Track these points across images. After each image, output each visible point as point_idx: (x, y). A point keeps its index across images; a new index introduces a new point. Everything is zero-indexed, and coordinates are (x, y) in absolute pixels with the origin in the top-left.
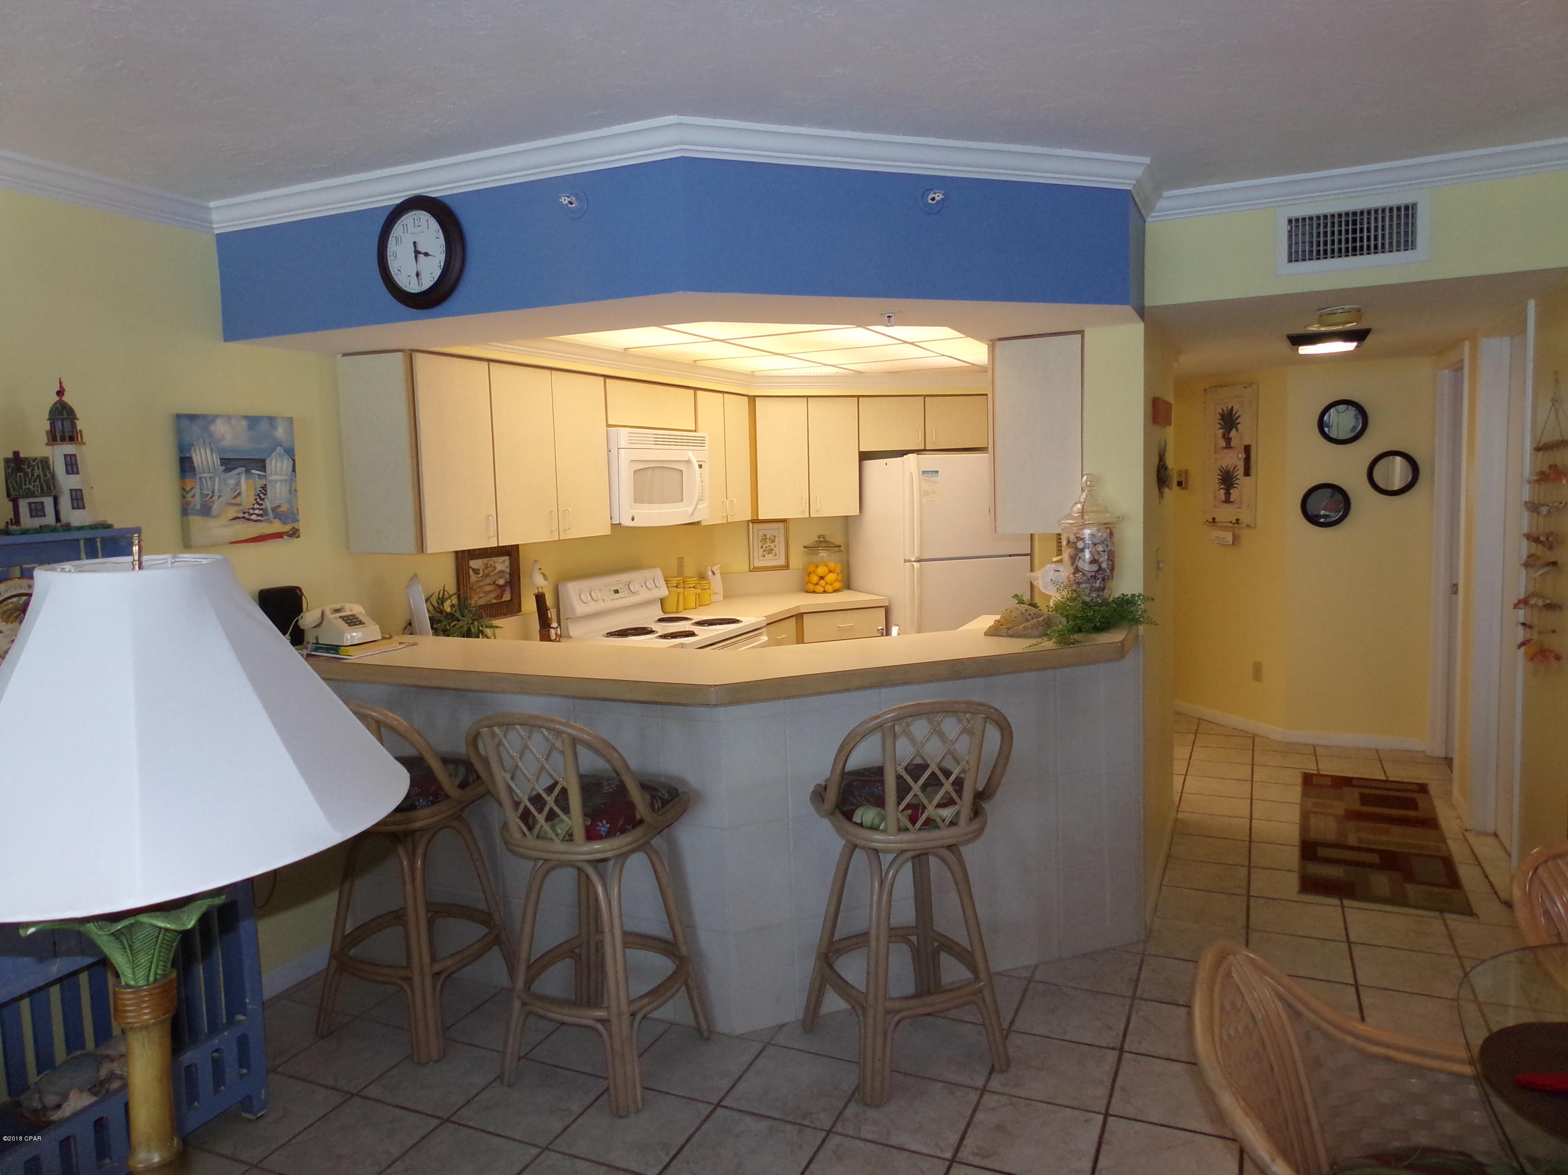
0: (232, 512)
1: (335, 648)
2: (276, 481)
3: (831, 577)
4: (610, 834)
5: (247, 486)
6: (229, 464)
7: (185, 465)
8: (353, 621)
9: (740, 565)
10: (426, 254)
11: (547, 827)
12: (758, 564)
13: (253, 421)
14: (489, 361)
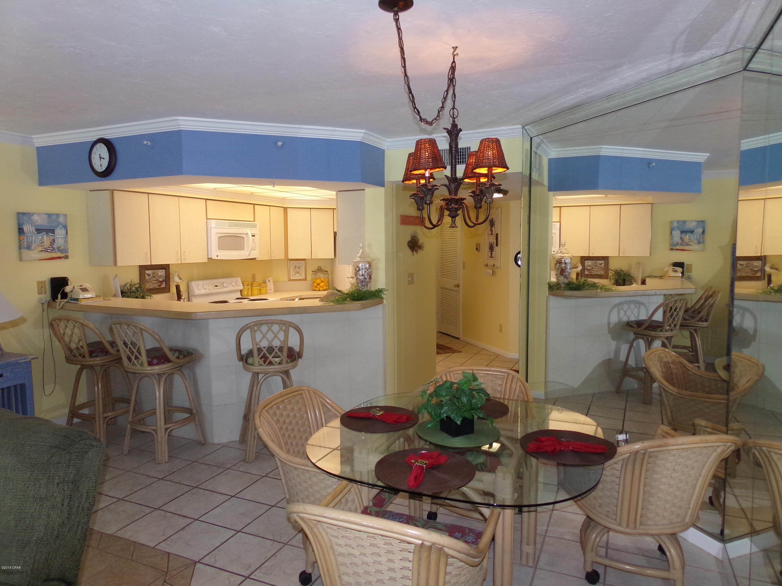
0: (40, 249)
1: (77, 300)
2: (59, 238)
3: (322, 284)
4: (157, 364)
5: (47, 239)
6: (39, 231)
7: (21, 231)
8: (85, 290)
9: (285, 278)
10: (103, 158)
11: (135, 361)
12: (292, 278)
13: (49, 215)
14: (148, 193)
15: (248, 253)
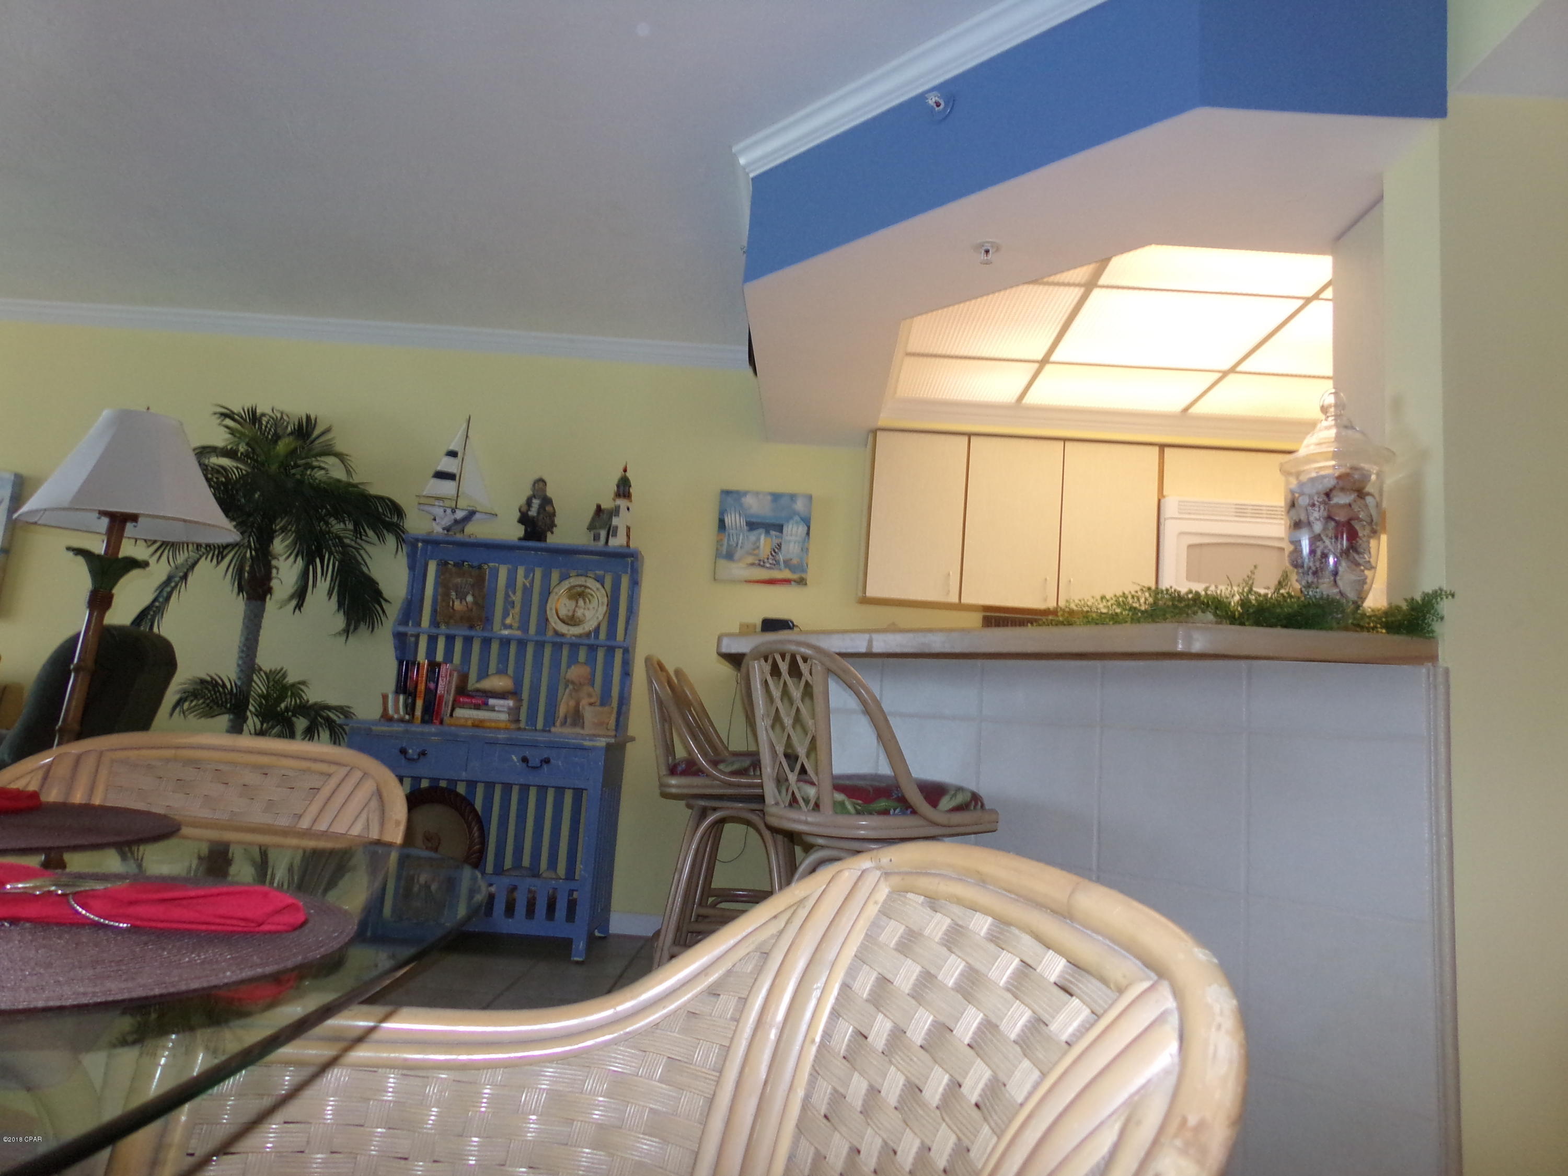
0: (750, 559)
2: (790, 541)
5: (765, 543)
6: (752, 526)
7: (722, 525)
13: (776, 497)
14: (969, 435)
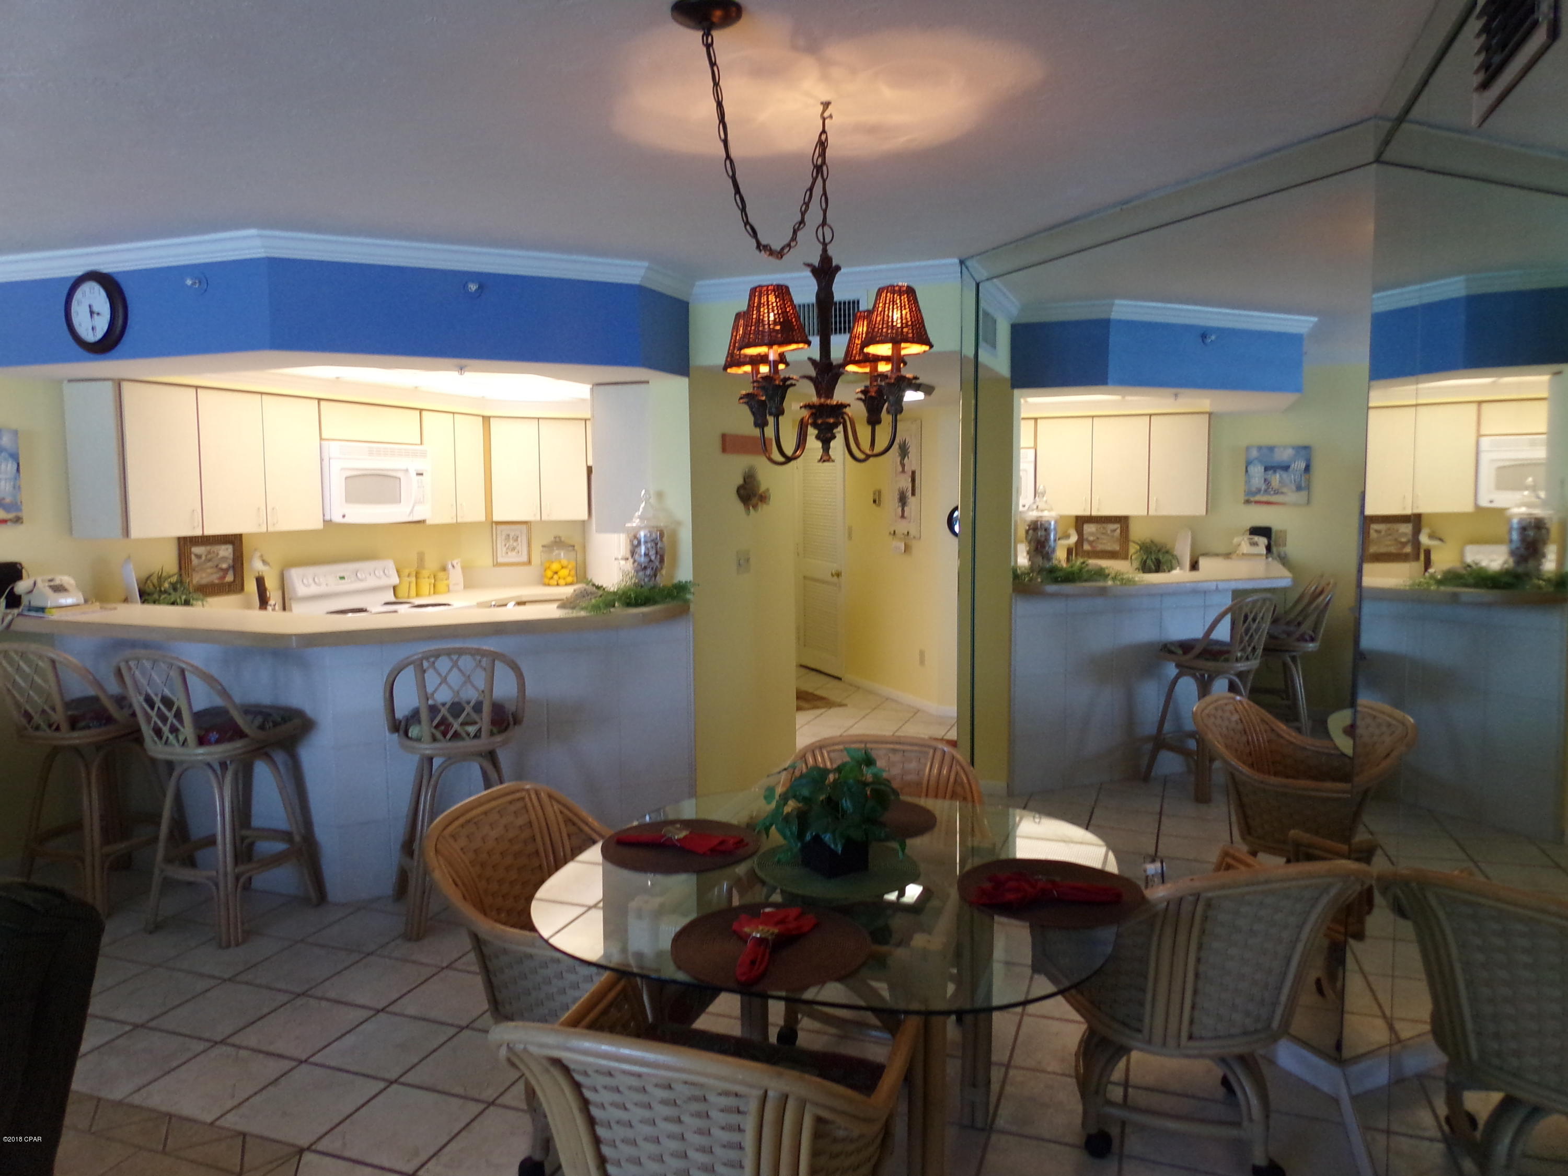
1: (42, 609)
3: (564, 573)
4: (218, 742)
8: (59, 589)
9: (486, 560)
10: (98, 314)
11: (171, 737)
12: (500, 560)
14: (197, 387)
15: (408, 510)
